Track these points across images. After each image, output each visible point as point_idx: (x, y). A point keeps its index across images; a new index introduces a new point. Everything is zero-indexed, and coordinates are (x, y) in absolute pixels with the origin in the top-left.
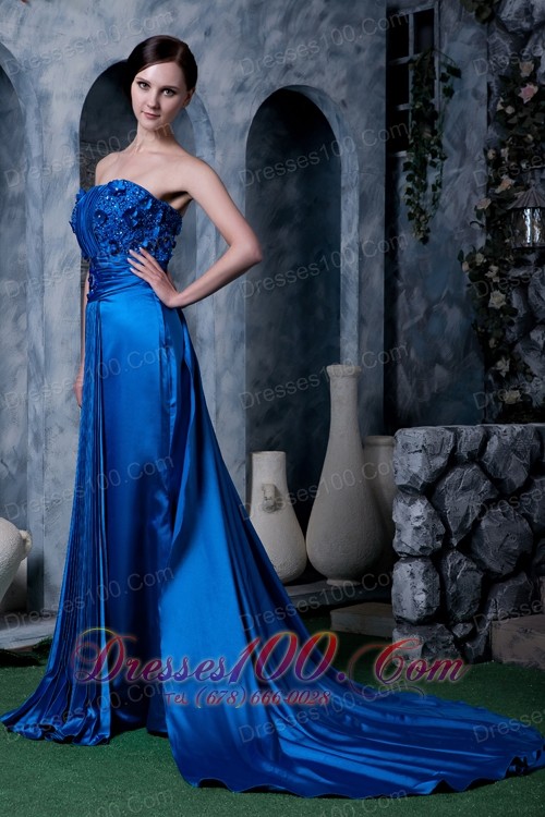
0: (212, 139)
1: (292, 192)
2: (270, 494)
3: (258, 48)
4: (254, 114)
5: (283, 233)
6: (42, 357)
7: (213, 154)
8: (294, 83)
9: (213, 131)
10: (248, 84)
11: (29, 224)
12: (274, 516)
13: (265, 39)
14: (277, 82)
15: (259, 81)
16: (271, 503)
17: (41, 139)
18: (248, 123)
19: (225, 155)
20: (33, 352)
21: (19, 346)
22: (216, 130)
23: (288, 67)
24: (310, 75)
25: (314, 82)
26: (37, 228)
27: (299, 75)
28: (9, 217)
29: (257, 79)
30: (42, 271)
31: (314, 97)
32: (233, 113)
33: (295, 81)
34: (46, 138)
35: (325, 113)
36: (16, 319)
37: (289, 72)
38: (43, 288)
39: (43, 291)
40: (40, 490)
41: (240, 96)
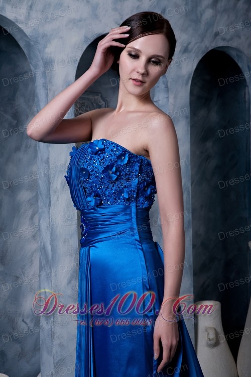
0: (167, 87)
1: (214, 117)
2: (212, 336)
3: (197, 21)
4: (195, 67)
5: (209, 144)
6: (50, 253)
7: (168, 98)
8: (221, 45)
9: (167, 81)
10: (190, 47)
11: (39, 155)
12: (215, 350)
13: (201, 15)
14: (210, 44)
15: (198, 44)
16: (213, 342)
17: (47, 95)
18: (191, 74)
19: (175, 98)
20: (43, 249)
21: (34, 237)
22: (170, 80)
23: (217, 34)
24: (231, 39)
25: (234, 44)
26: (45, 158)
27: (224, 39)
28: (26, 147)
29: (197, 43)
30: (49, 190)
31: (233, 54)
32: (181, 68)
33: (221, 44)
34: (50, 95)
35: (240, 65)
36: (32, 218)
37: (217, 37)
38: (50, 203)
39: (50, 205)
40: (49, 352)
41: (185, 56)
